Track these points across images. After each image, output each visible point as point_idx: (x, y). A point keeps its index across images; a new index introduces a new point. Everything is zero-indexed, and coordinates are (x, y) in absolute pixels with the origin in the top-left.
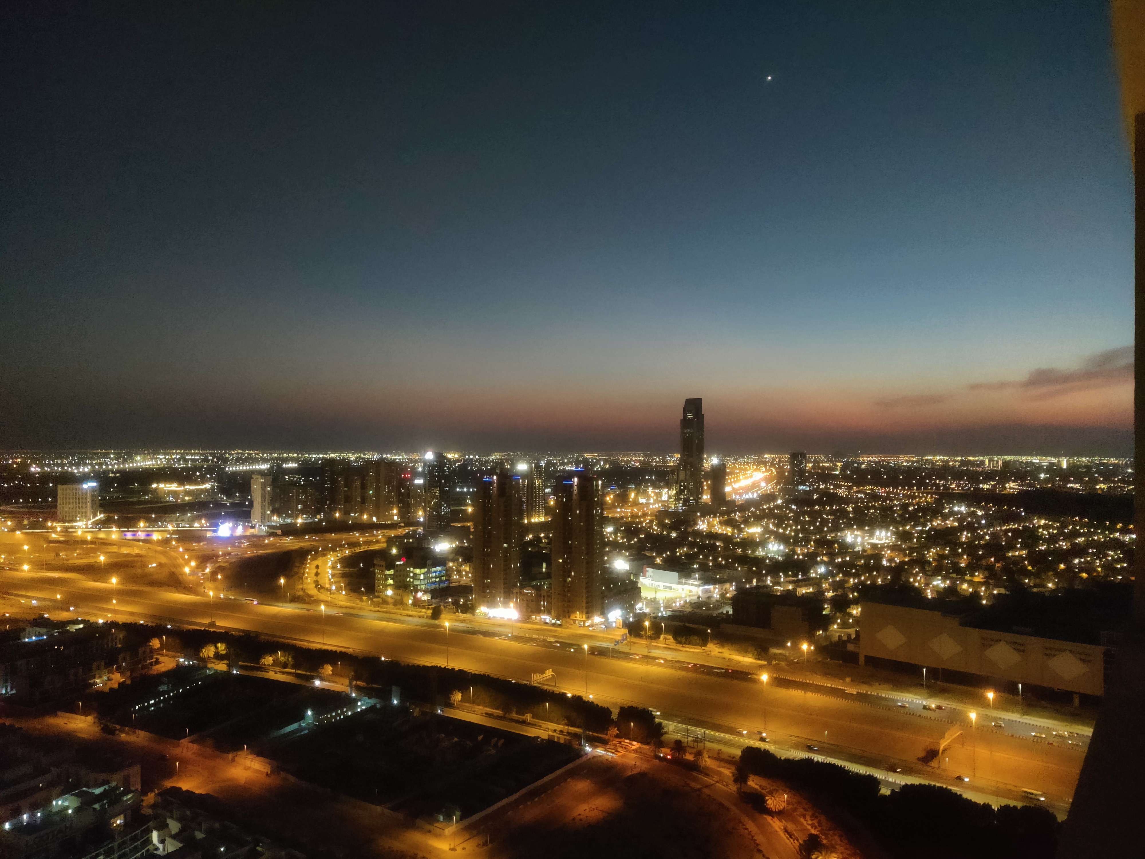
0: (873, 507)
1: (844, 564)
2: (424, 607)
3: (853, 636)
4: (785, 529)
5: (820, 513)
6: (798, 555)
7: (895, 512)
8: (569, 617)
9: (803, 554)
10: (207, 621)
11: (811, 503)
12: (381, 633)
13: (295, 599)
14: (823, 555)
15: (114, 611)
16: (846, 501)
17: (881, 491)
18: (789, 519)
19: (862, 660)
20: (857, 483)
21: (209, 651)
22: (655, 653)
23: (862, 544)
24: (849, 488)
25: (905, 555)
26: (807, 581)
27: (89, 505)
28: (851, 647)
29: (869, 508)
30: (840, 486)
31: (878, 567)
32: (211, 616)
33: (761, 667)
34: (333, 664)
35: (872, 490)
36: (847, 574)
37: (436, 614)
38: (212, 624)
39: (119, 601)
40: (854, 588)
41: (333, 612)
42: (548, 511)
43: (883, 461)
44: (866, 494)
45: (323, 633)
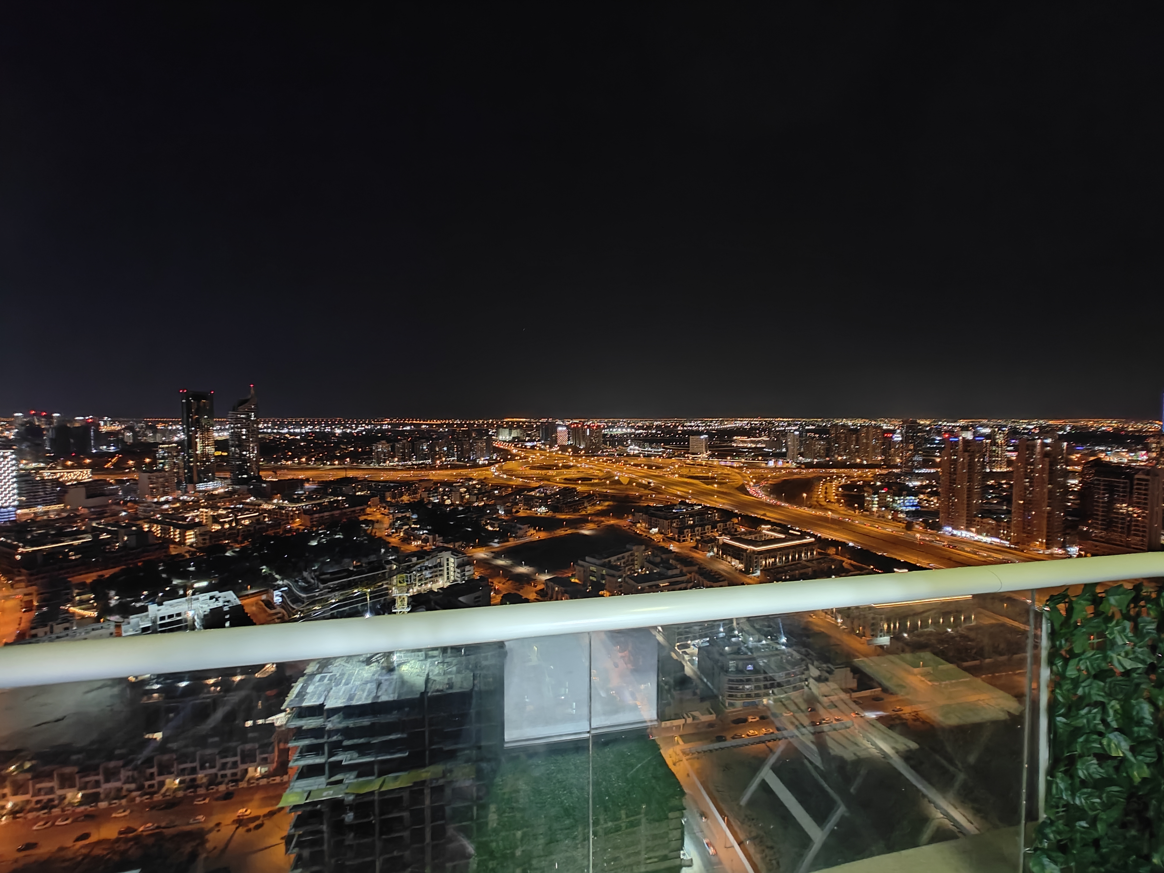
2: (900, 522)
8: (1028, 545)
10: (762, 512)
13: (812, 506)
15: (716, 502)
27: (704, 447)
32: (764, 510)
37: (910, 527)
38: (764, 515)
39: (718, 497)
41: (836, 516)
42: (1010, 464)
45: (830, 528)
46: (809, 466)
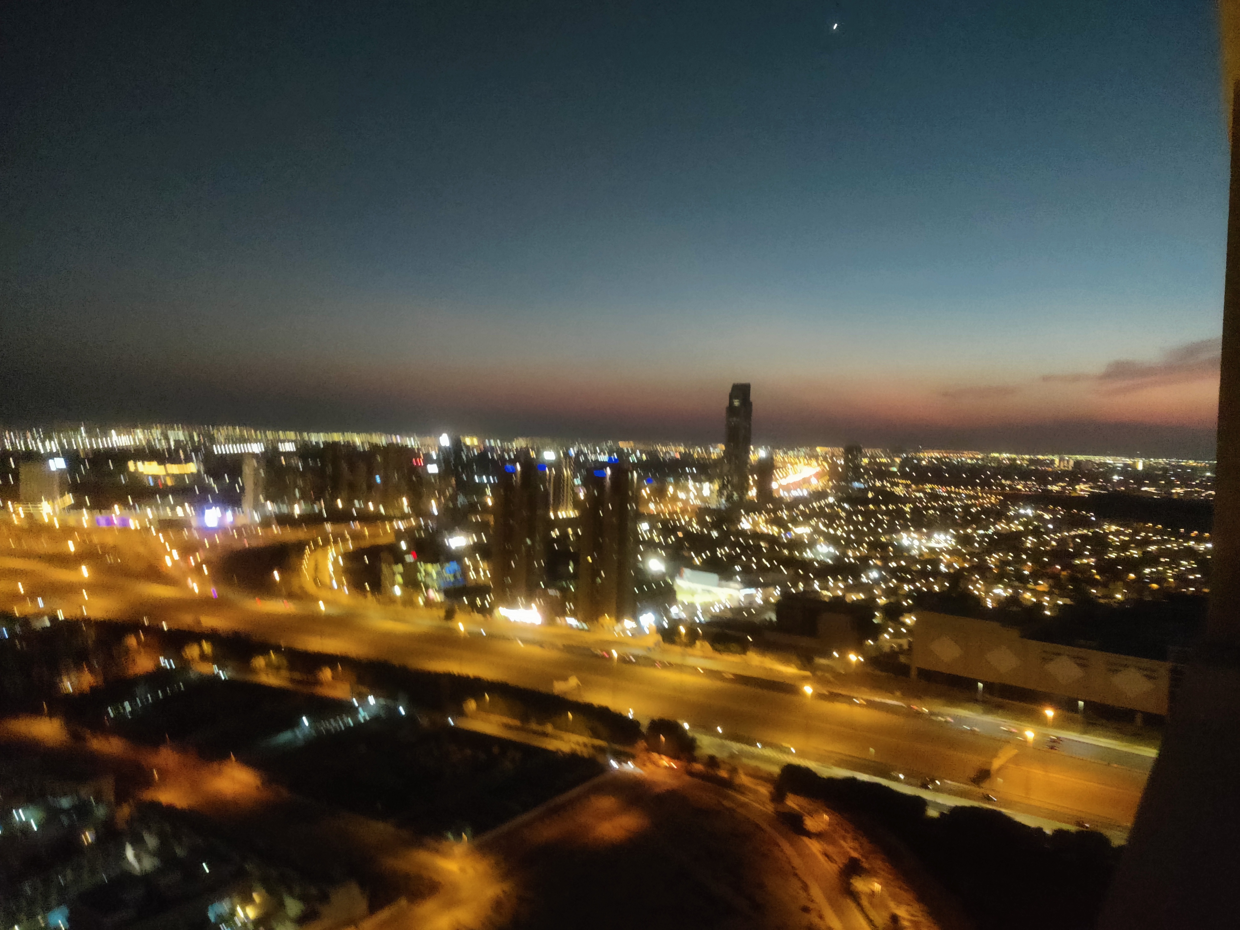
0: (933, 508)
1: (900, 568)
2: (436, 609)
3: (906, 647)
4: (835, 530)
5: (874, 514)
6: (849, 558)
7: (956, 513)
8: (598, 621)
9: (855, 558)
10: (190, 619)
11: (866, 502)
12: (387, 635)
13: (291, 596)
14: (876, 558)
15: (85, 606)
16: (905, 500)
17: (941, 491)
18: (841, 518)
19: (913, 673)
20: (915, 481)
21: (192, 652)
22: (691, 661)
23: (920, 549)
24: (907, 486)
25: (965, 560)
26: (859, 587)
27: (56, 485)
28: (903, 659)
29: (927, 508)
30: (897, 485)
31: (936, 573)
32: (196, 612)
33: (805, 679)
34: (333, 668)
35: (932, 489)
36: (902, 580)
37: (450, 615)
38: (197, 623)
39: (91, 595)
40: (909, 595)
41: (334, 611)
42: (577, 504)
43: (945, 457)
44: (925, 493)
45: (322, 634)
46: (284, 520)
